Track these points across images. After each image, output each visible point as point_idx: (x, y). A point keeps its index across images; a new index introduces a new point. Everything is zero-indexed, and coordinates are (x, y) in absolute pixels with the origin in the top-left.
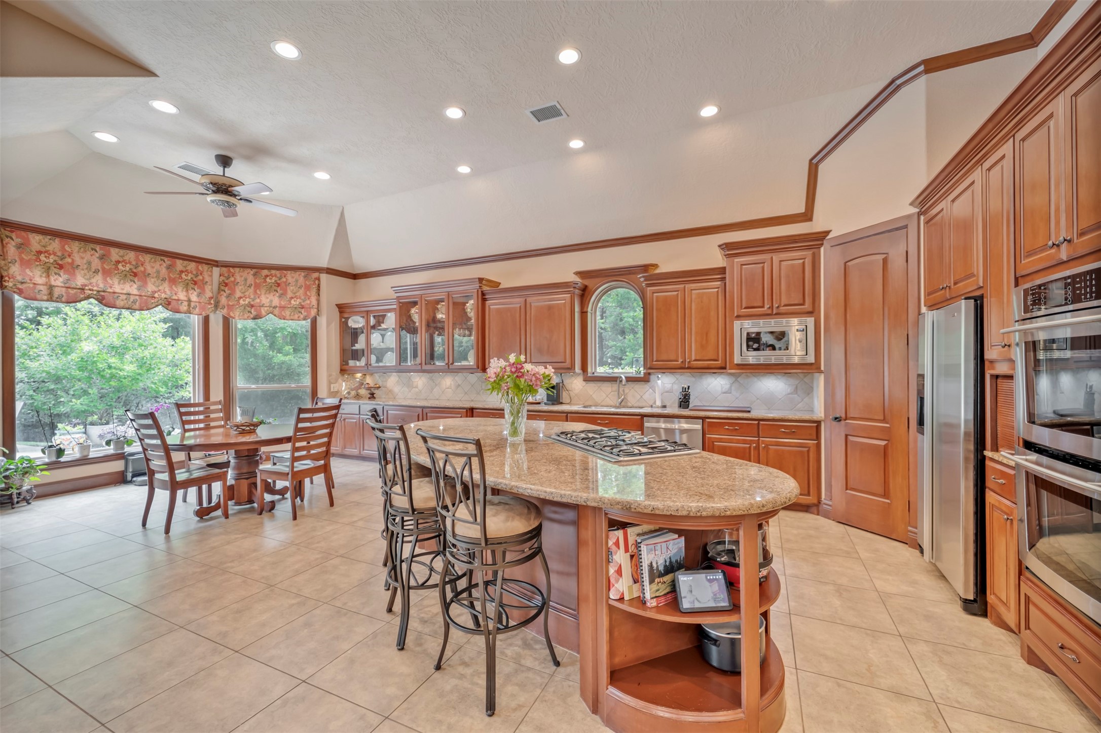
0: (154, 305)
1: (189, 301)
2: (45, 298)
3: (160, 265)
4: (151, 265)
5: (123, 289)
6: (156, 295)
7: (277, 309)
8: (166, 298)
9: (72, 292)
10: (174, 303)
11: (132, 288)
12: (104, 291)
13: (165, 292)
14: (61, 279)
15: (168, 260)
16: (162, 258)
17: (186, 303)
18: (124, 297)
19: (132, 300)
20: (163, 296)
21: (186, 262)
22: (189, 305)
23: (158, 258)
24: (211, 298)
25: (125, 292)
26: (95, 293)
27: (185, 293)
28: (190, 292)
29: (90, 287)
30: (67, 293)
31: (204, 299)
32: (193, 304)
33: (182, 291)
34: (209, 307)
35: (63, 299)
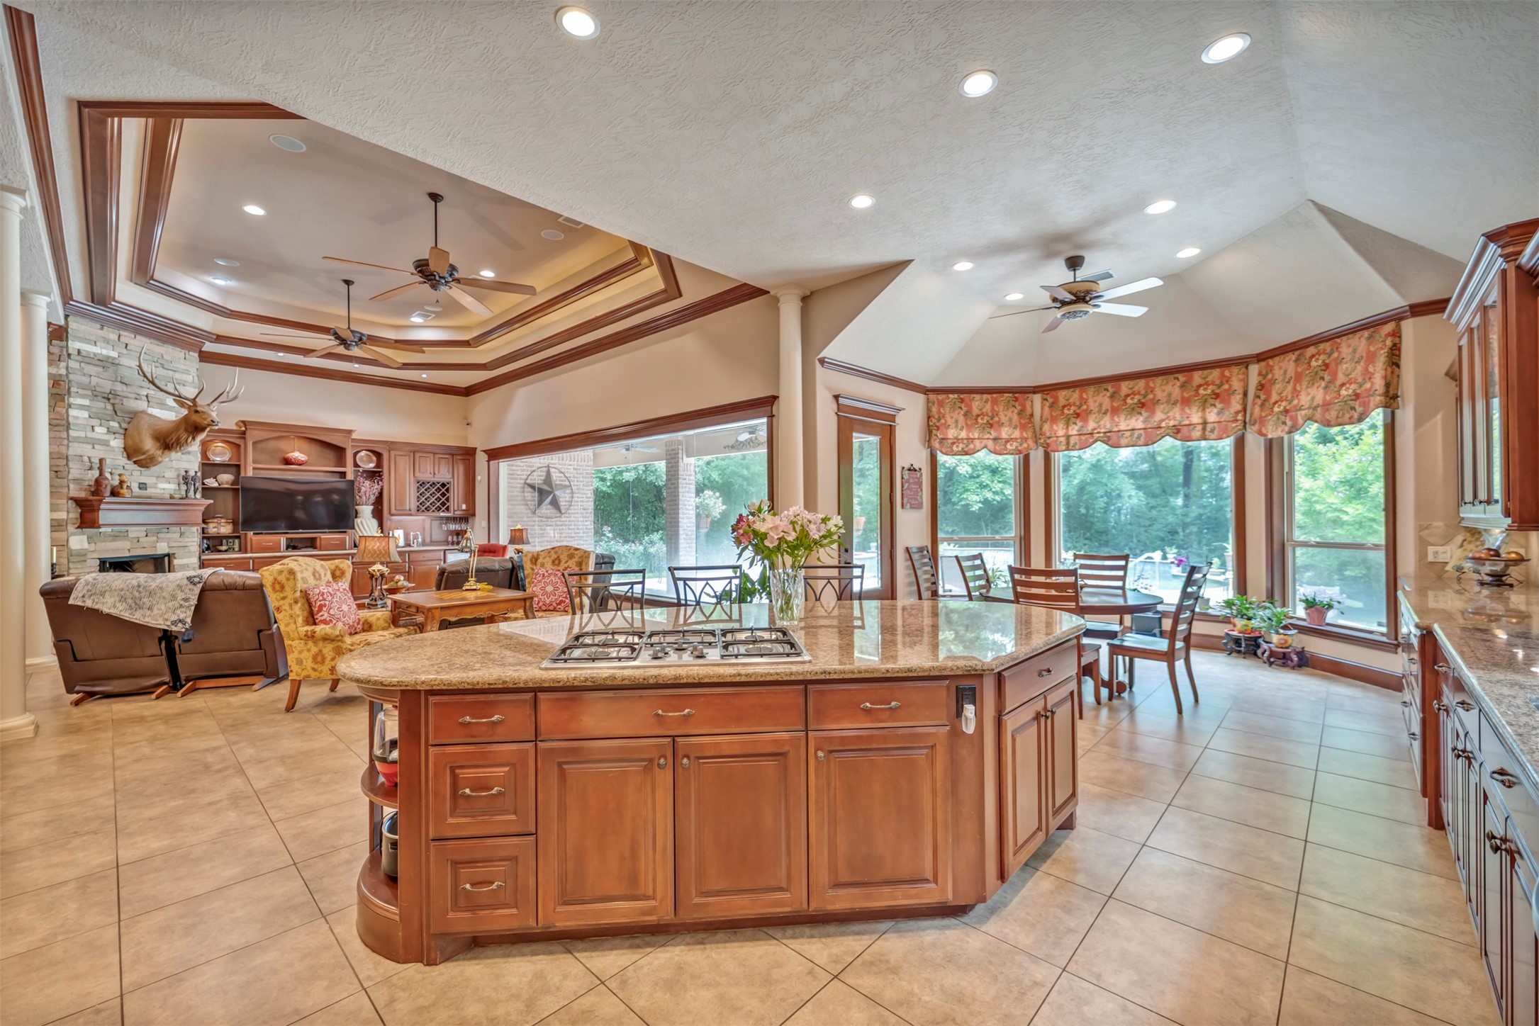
0: (1159, 438)
1: (1205, 423)
2: (1064, 448)
3: (1173, 386)
4: (1162, 389)
5: (1128, 425)
6: (1163, 425)
7: (1319, 409)
8: (1174, 426)
9: (1083, 438)
10: (1185, 430)
11: (1137, 422)
12: (1110, 432)
13: (1174, 418)
14: (1076, 428)
15: (1183, 376)
16: (1176, 375)
17: (1200, 427)
18: (1128, 434)
19: (1136, 436)
20: (1172, 423)
21: (1206, 372)
22: (1204, 429)
23: (1171, 377)
24: (1237, 413)
25: (1129, 428)
26: (1102, 435)
27: (1200, 414)
28: (1208, 410)
29: (1098, 430)
30: (1080, 440)
31: (1227, 416)
32: (1209, 427)
33: (1198, 411)
34: (1234, 425)
35: (1077, 447)
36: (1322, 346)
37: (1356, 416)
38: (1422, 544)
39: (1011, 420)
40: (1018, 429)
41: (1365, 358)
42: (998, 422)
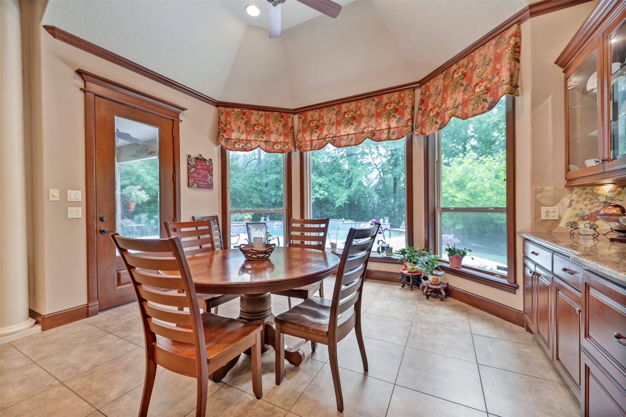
0: (363, 139)
1: (389, 128)
2: (309, 148)
3: (371, 105)
4: (365, 107)
5: (345, 132)
6: (365, 131)
7: (460, 107)
8: (371, 131)
9: (320, 141)
10: (378, 134)
11: (351, 130)
12: (335, 137)
13: (372, 126)
14: (317, 135)
15: (377, 98)
16: (373, 98)
17: (386, 131)
18: (345, 137)
19: (350, 139)
20: (370, 129)
21: (390, 95)
22: (389, 132)
23: (370, 99)
24: (408, 121)
25: (346, 134)
26: (330, 139)
27: (386, 123)
28: (391, 120)
29: (329, 136)
30: (318, 143)
31: (402, 123)
32: (392, 130)
33: (385, 121)
34: (406, 129)
35: (317, 148)
36: (461, 62)
37: (487, 105)
38: (537, 205)
39: (277, 130)
40: (282, 136)
41: (493, 60)
42: (269, 131)
